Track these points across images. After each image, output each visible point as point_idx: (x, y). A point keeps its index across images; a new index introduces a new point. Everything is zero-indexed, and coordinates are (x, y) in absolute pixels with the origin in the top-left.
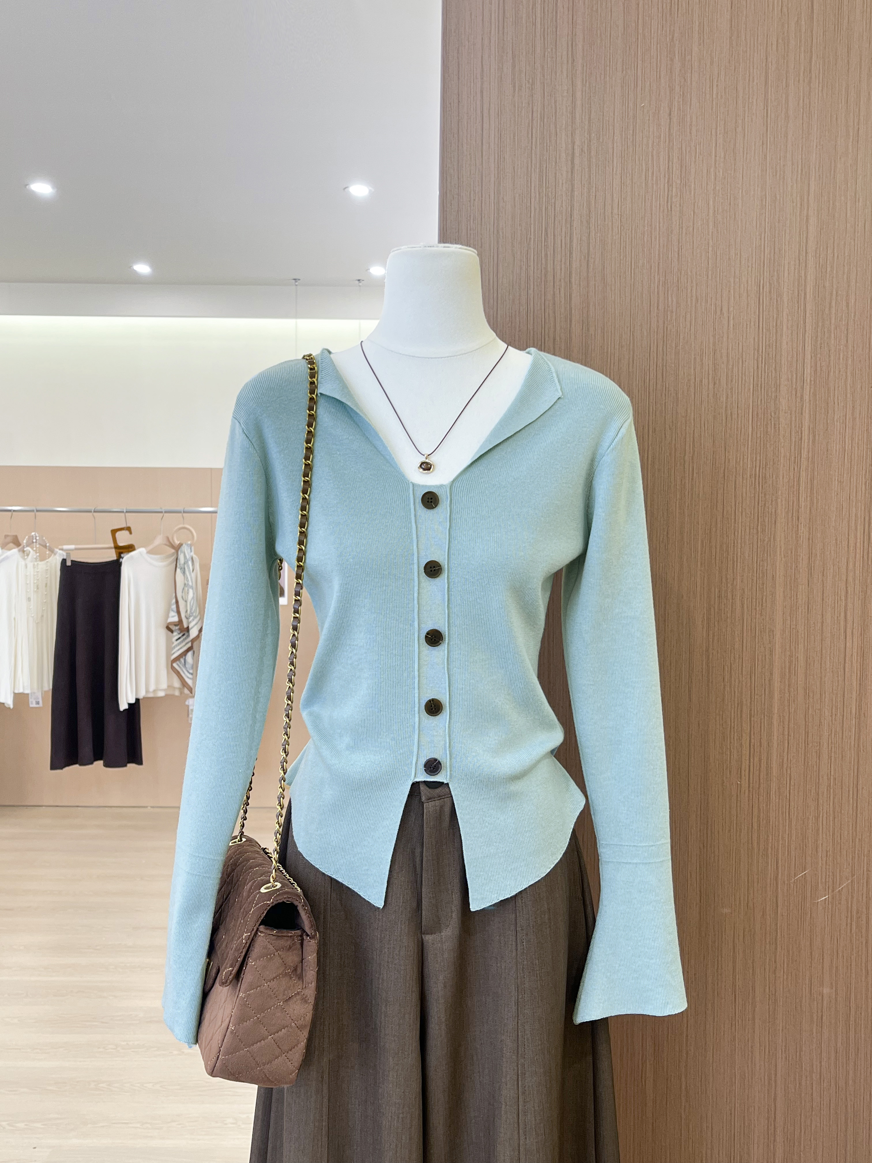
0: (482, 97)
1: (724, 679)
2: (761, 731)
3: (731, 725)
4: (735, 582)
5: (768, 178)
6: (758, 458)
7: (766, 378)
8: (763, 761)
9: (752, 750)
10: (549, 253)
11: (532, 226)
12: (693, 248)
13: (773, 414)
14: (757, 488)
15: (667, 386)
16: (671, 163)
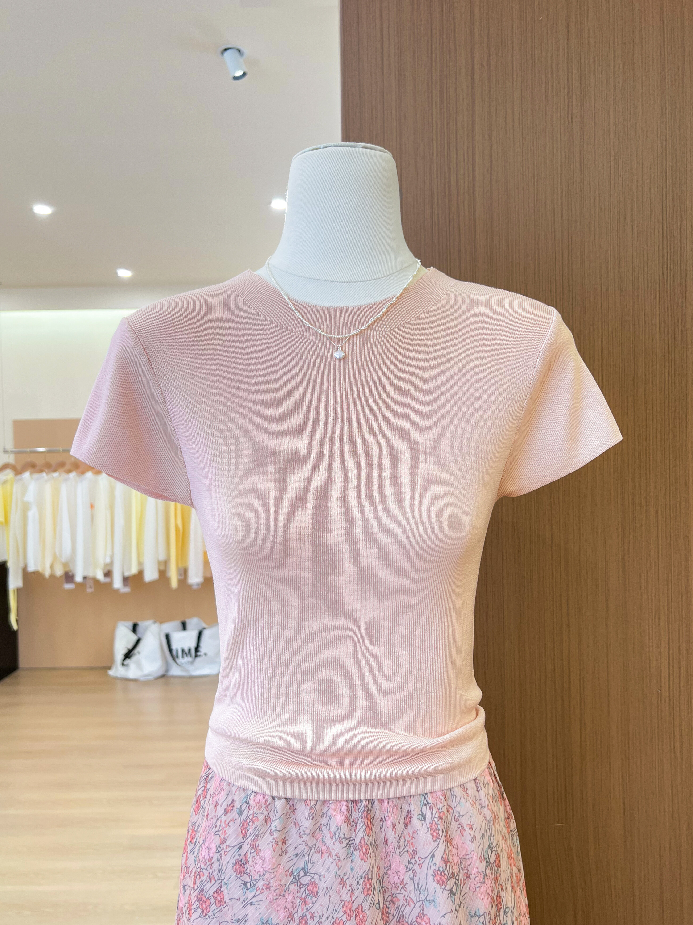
0: (381, 16)
1: (640, 586)
2: (679, 638)
3: (649, 633)
4: (648, 488)
5: (667, 87)
6: (667, 364)
7: (672, 285)
8: (682, 668)
9: (671, 657)
10: (452, 167)
11: (435, 142)
12: (595, 158)
13: (680, 320)
14: (667, 393)
15: (574, 295)
16: (570, 74)
